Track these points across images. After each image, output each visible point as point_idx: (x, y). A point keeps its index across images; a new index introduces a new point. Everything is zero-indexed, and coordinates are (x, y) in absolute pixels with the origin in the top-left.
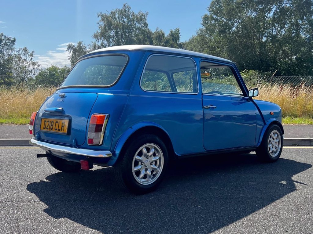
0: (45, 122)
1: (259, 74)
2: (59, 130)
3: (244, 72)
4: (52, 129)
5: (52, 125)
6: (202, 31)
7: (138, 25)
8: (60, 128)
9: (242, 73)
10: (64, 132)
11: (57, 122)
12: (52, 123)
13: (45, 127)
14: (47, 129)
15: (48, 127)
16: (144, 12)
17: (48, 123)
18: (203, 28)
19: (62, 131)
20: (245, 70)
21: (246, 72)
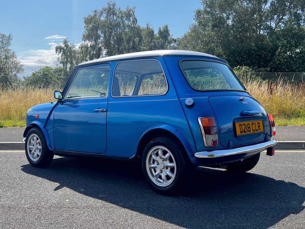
0: (241, 126)
1: (253, 70)
2: (257, 130)
3: (237, 68)
4: (250, 131)
5: (249, 128)
6: (195, 26)
7: (126, 22)
8: (257, 129)
9: (236, 69)
10: (261, 130)
11: (253, 124)
12: (249, 125)
13: (241, 131)
14: (245, 132)
15: (246, 130)
16: (131, 7)
17: (244, 126)
18: (196, 23)
19: (260, 131)
20: (238, 67)
21: (239, 68)
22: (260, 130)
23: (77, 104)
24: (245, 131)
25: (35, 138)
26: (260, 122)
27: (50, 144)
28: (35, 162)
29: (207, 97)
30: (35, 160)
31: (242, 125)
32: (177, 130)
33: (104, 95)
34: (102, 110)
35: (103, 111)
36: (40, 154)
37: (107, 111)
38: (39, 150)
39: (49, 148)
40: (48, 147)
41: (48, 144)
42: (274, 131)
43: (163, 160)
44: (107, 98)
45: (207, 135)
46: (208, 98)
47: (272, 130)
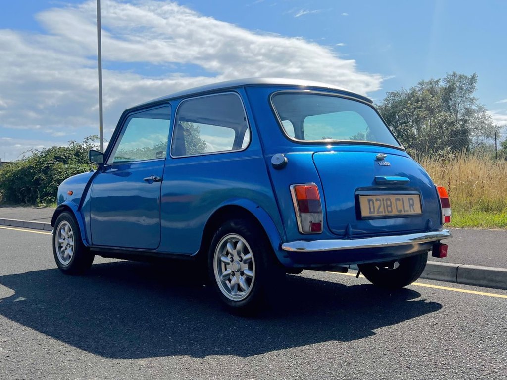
0: (371, 202)
4: (390, 212)
5: (390, 206)
8: (407, 208)
10: (416, 212)
12: (388, 202)
13: (372, 210)
14: (380, 212)
22: (414, 211)
23: (129, 171)
24: (380, 210)
25: (66, 228)
26: (413, 197)
27: (86, 237)
28: (64, 266)
29: (312, 152)
30: (66, 263)
31: (374, 200)
32: (258, 207)
33: (161, 155)
34: (154, 178)
35: (155, 180)
36: (71, 254)
37: (161, 180)
38: (71, 247)
39: (85, 243)
40: (83, 241)
41: (83, 237)
42: (448, 215)
43: (239, 259)
44: (164, 159)
45: (303, 214)
46: (313, 154)
47: (443, 213)
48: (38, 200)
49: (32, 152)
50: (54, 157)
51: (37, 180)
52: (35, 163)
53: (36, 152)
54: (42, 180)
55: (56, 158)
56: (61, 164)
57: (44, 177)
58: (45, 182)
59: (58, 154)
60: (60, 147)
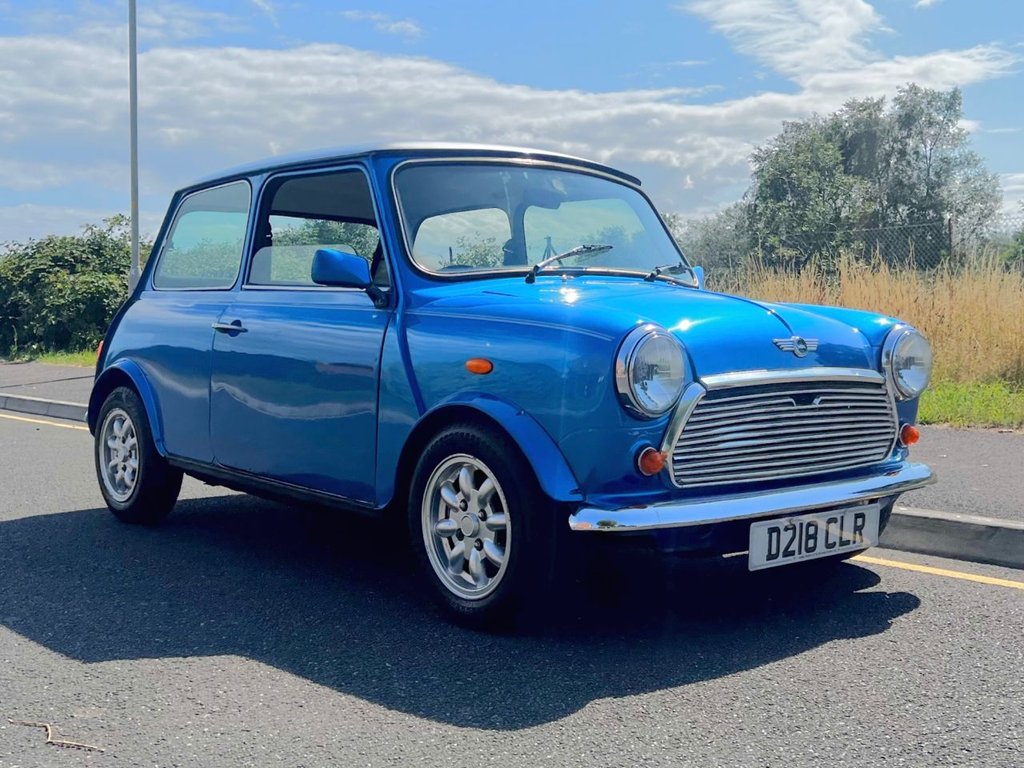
48: (15, 348)
49: (7, 246)
50: (50, 258)
51: (15, 304)
52: (11, 270)
53: (15, 248)
54: (25, 306)
55: (56, 260)
56: (64, 274)
57: (28, 300)
58: (30, 311)
59: (59, 253)
60: (65, 239)
